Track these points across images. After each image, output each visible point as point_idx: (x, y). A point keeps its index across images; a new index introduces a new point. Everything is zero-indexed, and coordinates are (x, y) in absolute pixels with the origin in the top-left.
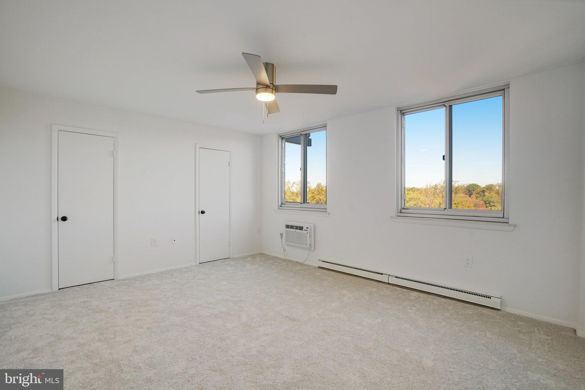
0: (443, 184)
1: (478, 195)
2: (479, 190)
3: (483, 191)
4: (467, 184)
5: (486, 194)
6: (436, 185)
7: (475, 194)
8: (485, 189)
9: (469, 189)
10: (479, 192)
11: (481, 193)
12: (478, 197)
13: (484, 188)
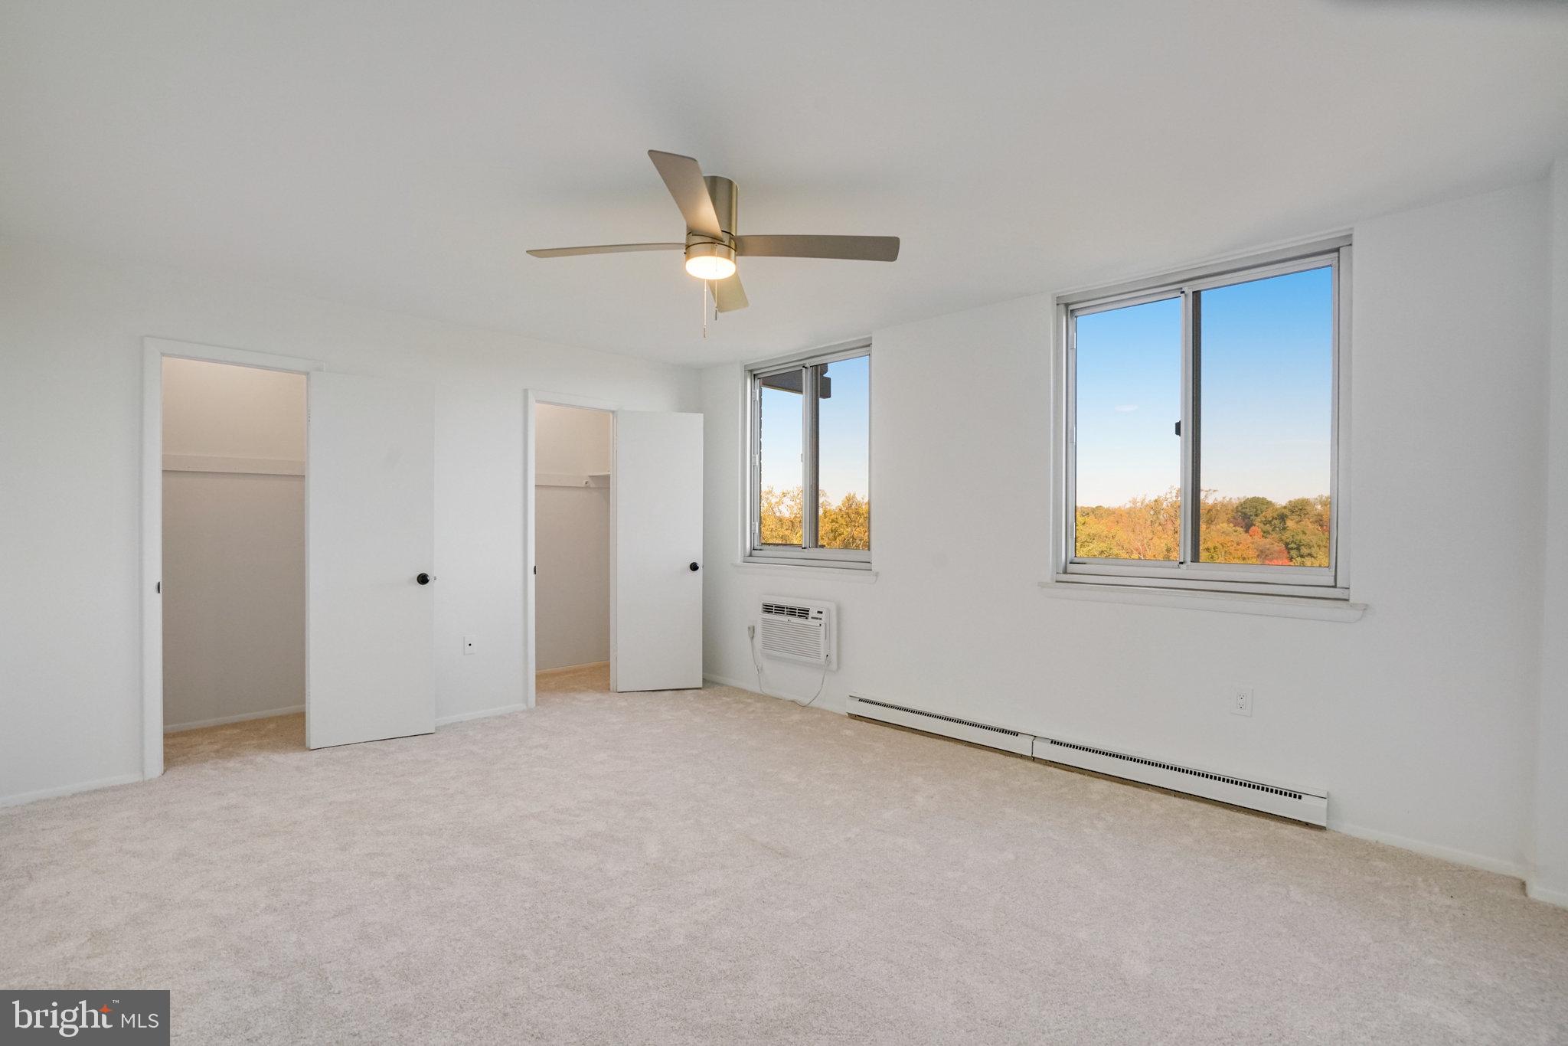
0: (1174, 499)
1: (1268, 527)
2: (1269, 514)
3: (1283, 518)
4: (1238, 498)
5: (1290, 523)
6: (1156, 501)
7: (1262, 525)
8: (1286, 512)
9: (1244, 510)
10: (1270, 519)
11: (1275, 521)
12: (1268, 533)
13: (1285, 508)
